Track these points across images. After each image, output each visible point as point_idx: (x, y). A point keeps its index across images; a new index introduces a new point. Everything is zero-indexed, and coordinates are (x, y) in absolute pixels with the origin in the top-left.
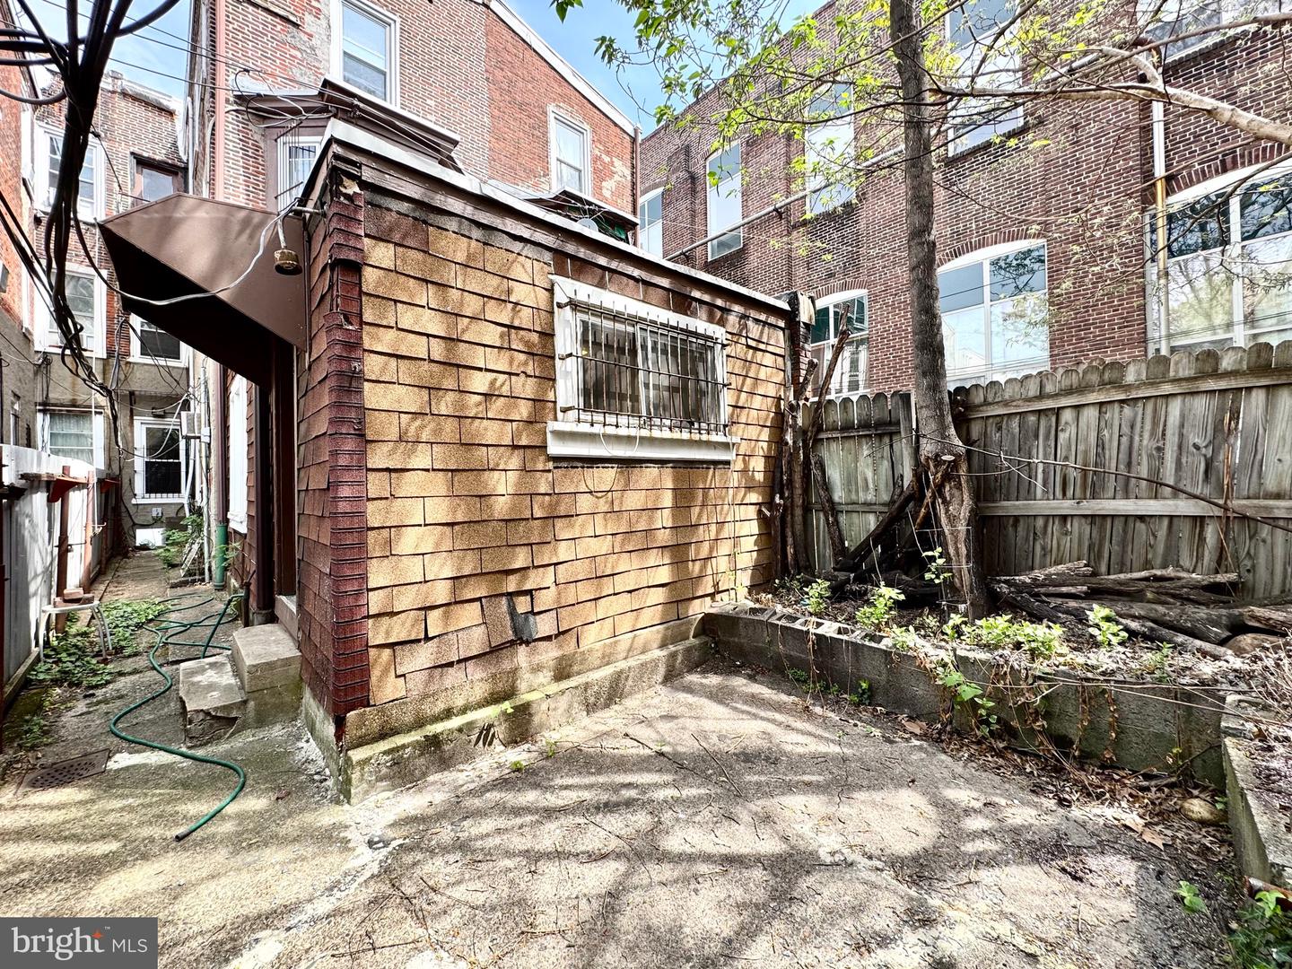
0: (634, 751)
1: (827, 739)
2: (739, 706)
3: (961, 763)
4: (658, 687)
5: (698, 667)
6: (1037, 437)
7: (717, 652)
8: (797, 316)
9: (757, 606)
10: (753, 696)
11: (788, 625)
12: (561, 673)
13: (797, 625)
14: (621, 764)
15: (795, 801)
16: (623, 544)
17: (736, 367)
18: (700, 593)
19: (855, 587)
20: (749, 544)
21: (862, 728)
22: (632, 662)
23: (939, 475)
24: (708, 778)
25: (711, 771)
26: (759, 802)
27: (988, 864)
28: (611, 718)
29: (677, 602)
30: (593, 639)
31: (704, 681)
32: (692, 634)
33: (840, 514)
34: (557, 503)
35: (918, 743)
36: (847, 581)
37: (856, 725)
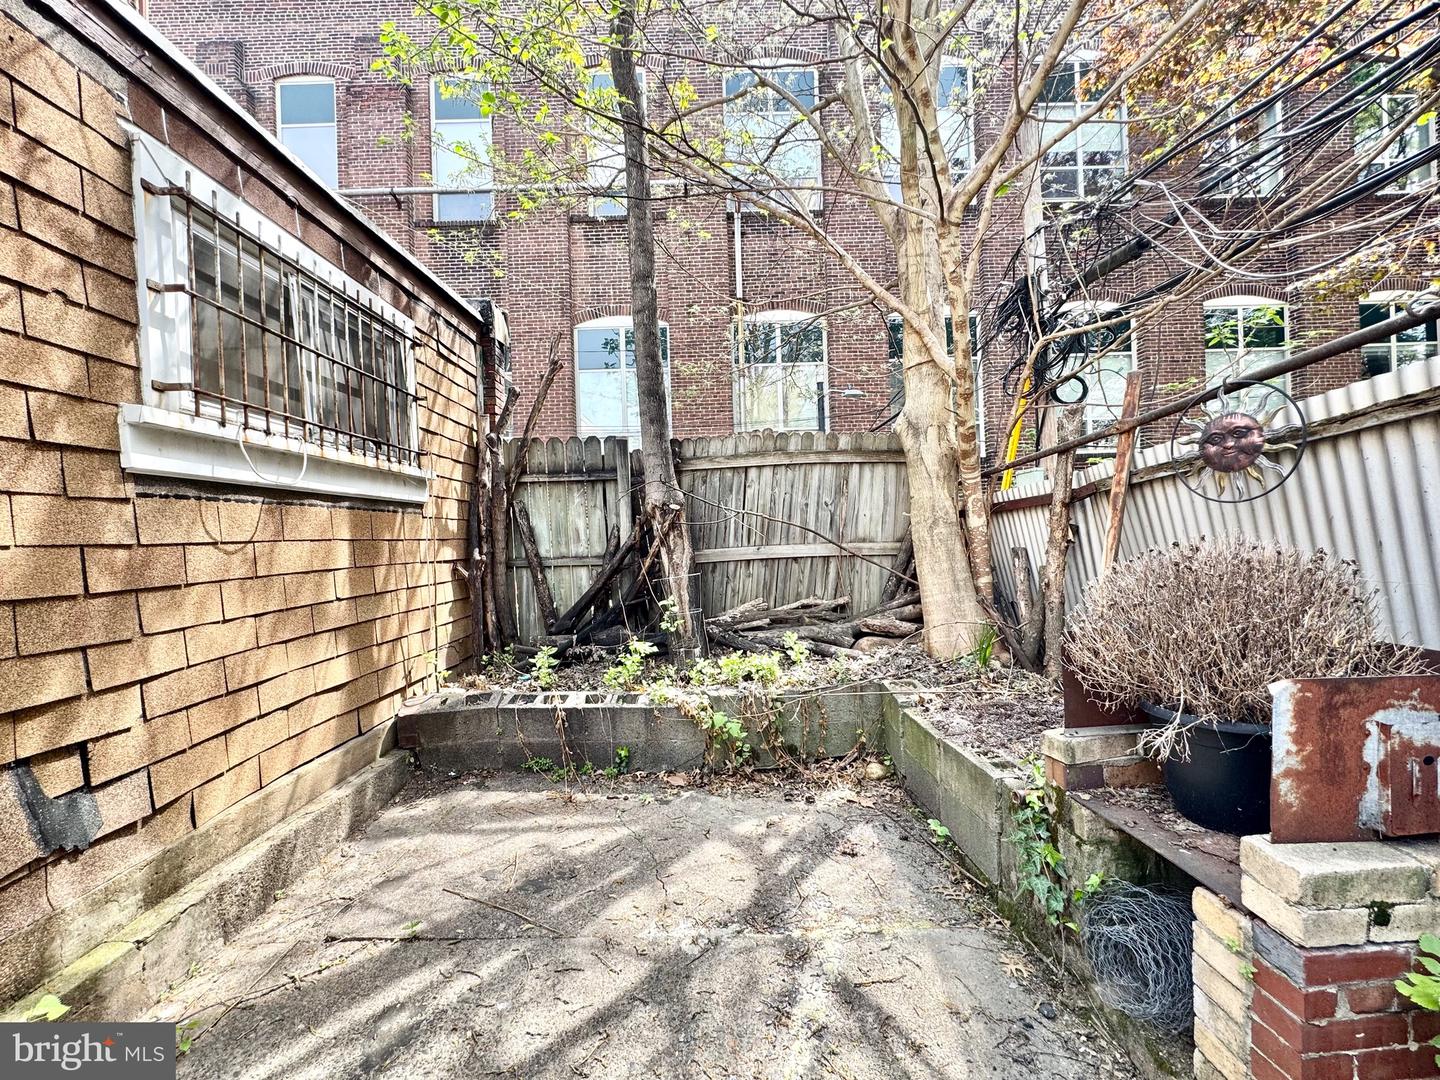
0: (360, 957)
1: (609, 825)
2: (485, 826)
3: (729, 798)
4: (345, 846)
5: (393, 796)
6: (731, 491)
7: (418, 767)
8: (490, 331)
9: (472, 692)
10: (496, 808)
11: (525, 706)
12: (161, 887)
13: (538, 704)
14: (350, 987)
15: (622, 908)
16: (274, 630)
17: (427, 377)
18: (389, 690)
19: (578, 650)
20: (444, 614)
21: (634, 801)
22: (297, 822)
23: (667, 524)
24: (503, 936)
25: (502, 926)
26: (586, 931)
27: (803, 877)
28: (281, 926)
29: (358, 709)
30: (220, 806)
31: (413, 812)
32: (379, 752)
33: (547, 570)
34: (146, 564)
35: (687, 794)
36: (571, 645)
37: (626, 799)
